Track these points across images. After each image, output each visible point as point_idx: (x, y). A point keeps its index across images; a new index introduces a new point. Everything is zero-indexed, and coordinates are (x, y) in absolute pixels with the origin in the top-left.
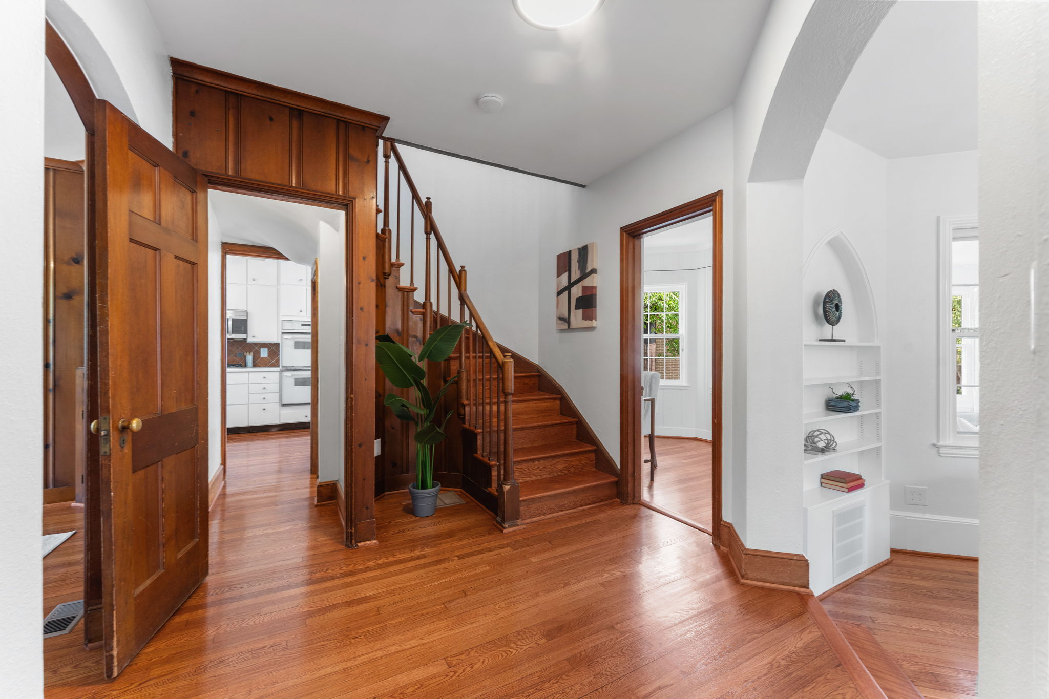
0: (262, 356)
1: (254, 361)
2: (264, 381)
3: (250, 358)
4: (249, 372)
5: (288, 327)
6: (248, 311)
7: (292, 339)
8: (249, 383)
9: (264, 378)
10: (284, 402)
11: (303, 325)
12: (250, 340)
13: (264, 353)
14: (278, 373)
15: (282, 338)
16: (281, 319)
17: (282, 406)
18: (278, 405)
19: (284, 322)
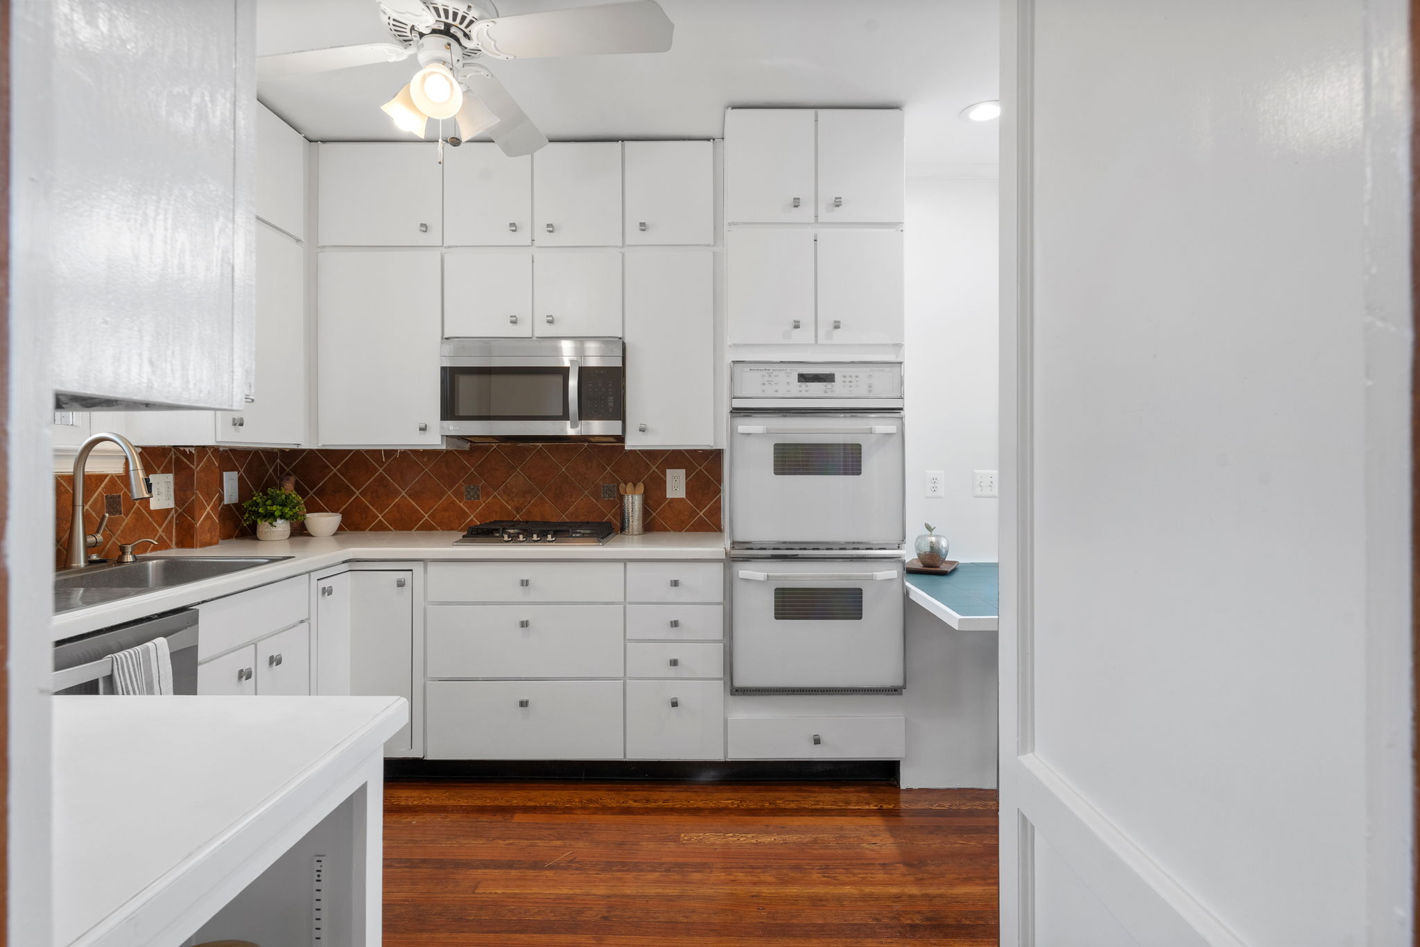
0: (670, 494)
1: (646, 513)
2: (673, 594)
3: (634, 503)
4: (625, 561)
5: (755, 390)
6: (626, 341)
7: (768, 433)
8: (625, 603)
9: (675, 583)
10: (740, 682)
11: (803, 378)
12: (634, 442)
13: (676, 485)
14: (718, 569)
15: (732, 431)
16: (730, 357)
17: (732, 694)
18: (718, 687)
19: (738, 367)
